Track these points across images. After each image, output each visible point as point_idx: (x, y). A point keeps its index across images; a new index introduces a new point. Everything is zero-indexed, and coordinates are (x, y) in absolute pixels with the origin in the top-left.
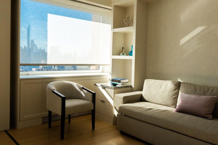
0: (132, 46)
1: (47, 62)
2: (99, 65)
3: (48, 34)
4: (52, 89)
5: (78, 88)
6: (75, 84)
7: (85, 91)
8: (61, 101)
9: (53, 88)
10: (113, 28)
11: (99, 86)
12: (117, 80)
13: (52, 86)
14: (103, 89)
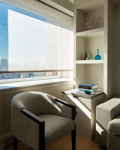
0: (98, 50)
1: (8, 69)
2: (57, 71)
3: (9, 34)
4: (21, 108)
5: (50, 100)
6: (45, 95)
7: (61, 104)
8: (38, 129)
9: (21, 105)
10: (77, 32)
11: (68, 94)
12: (87, 87)
13: (18, 101)
14: (74, 97)
